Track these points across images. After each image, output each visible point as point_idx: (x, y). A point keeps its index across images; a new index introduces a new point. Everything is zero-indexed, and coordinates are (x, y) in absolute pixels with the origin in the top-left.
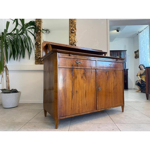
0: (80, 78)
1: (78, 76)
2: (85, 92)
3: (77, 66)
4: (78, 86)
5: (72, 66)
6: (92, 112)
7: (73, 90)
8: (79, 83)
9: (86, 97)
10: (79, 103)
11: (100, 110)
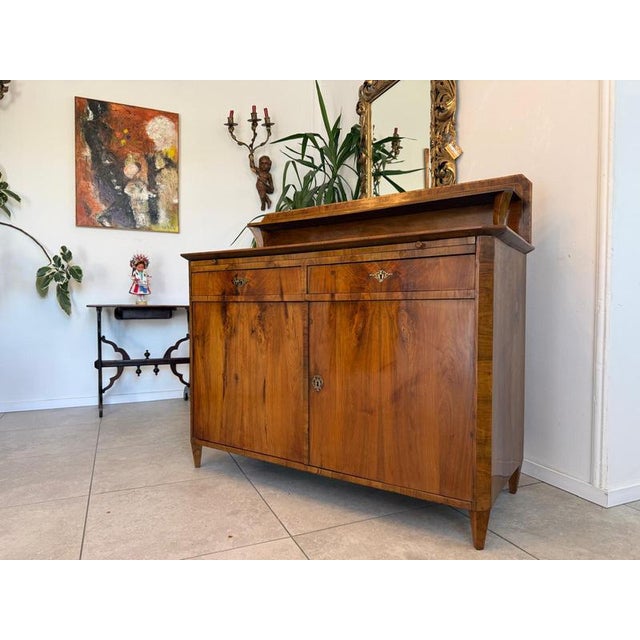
0: (247, 332)
1: (240, 328)
2: (262, 383)
3: (237, 294)
4: (240, 360)
5: (224, 294)
6: (283, 463)
7: (225, 371)
8: (244, 350)
9: (264, 401)
10: (242, 415)
11: (315, 471)
